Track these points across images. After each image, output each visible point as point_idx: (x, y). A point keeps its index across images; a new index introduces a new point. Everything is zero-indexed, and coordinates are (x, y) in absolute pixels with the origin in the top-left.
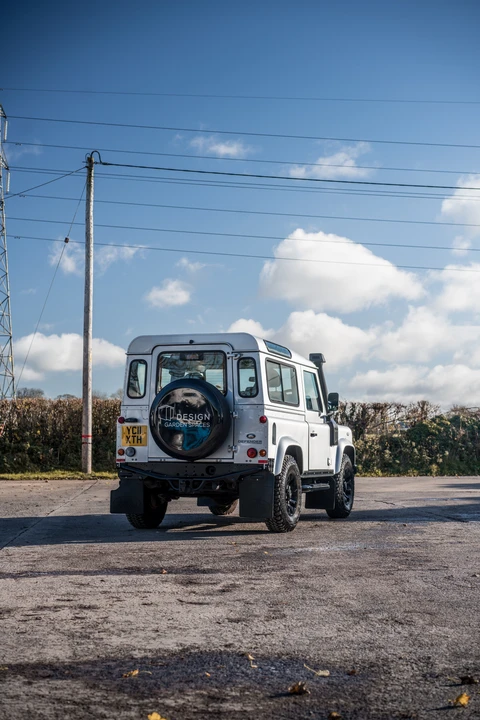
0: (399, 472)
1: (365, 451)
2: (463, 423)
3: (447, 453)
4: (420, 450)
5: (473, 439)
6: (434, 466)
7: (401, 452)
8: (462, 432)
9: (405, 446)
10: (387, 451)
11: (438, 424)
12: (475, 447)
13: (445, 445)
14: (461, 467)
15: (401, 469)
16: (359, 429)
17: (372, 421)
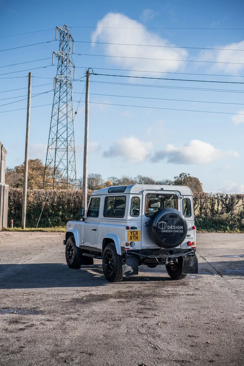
1: (232, 219)
16: (229, 208)
17: (236, 204)
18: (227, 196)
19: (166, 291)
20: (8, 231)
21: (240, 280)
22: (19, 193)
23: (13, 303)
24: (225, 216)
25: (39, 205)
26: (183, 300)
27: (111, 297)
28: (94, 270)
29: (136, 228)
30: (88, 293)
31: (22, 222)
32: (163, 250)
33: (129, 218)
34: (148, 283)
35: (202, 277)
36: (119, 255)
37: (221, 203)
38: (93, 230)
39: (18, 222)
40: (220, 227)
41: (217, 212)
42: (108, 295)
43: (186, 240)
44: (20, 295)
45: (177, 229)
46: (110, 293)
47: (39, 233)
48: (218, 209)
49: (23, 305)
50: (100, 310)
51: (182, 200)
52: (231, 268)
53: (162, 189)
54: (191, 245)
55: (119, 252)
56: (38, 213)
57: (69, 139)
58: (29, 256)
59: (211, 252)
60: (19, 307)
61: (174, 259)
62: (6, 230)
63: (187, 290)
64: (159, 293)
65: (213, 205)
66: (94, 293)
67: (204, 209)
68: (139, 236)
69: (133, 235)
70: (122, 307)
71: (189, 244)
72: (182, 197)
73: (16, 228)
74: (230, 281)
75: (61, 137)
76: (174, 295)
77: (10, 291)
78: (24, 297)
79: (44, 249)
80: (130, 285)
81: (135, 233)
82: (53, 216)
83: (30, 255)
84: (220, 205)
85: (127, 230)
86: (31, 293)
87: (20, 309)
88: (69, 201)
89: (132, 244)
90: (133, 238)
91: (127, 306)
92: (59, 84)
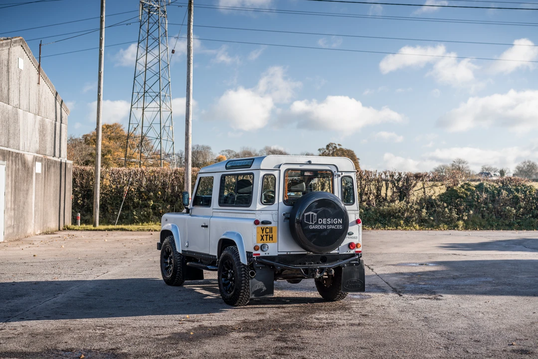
0: (432, 226)
1: (407, 210)
2: (486, 189)
3: (471, 212)
4: (450, 210)
5: (493, 201)
6: (461, 223)
7: (435, 211)
8: (484, 196)
9: (438, 206)
10: (424, 210)
11: (466, 190)
12: (495, 208)
13: (470, 206)
14: (483, 223)
15: (434, 223)
16: (403, 193)
17: (414, 187)
18: (400, 174)
19: (317, 319)
20: (73, 230)
21: (429, 301)
22: (89, 174)
23: (79, 342)
24: (397, 204)
25: (120, 191)
26: (345, 333)
27: (233, 329)
28: (204, 288)
29: (270, 223)
30: (196, 325)
31: (94, 216)
32: (312, 256)
33: (259, 206)
34: (289, 308)
35: (370, 297)
36: (243, 264)
37: (390, 185)
38: (202, 226)
39: (87, 217)
40: (389, 221)
41: (385, 200)
42: (228, 327)
43: (347, 241)
44: (90, 328)
45: (333, 224)
46: (230, 323)
47: (119, 232)
48: (386, 194)
49: (95, 344)
50: (216, 351)
51: (340, 178)
52: (413, 283)
53: (310, 163)
54: (354, 248)
55: (244, 260)
56: (117, 204)
57: (162, 93)
58: (104, 268)
59: (379, 258)
60: (89, 348)
61: (329, 271)
62: (69, 229)
63: (350, 318)
64: (306, 322)
65: (379, 189)
66: (206, 323)
67: (366, 194)
68: (274, 234)
69: (264, 233)
70: (250, 346)
71: (351, 246)
72: (340, 174)
73: (84, 226)
74: (414, 302)
75: (150, 90)
76: (330, 325)
77: (75, 322)
78: (97, 331)
79: (127, 256)
80: (261, 310)
81: (268, 230)
82: (141, 207)
83: (106, 267)
84: (389, 189)
85: (256, 226)
86: (108, 326)
87: (90, 351)
88: (164, 184)
89: (264, 248)
90: (265, 238)
91: (259, 344)
92: (147, 11)
